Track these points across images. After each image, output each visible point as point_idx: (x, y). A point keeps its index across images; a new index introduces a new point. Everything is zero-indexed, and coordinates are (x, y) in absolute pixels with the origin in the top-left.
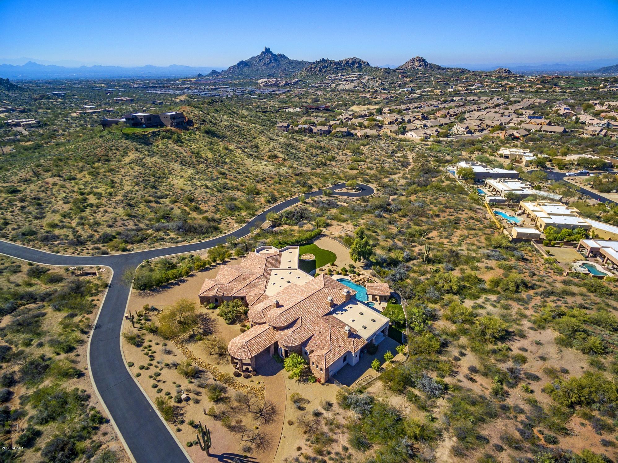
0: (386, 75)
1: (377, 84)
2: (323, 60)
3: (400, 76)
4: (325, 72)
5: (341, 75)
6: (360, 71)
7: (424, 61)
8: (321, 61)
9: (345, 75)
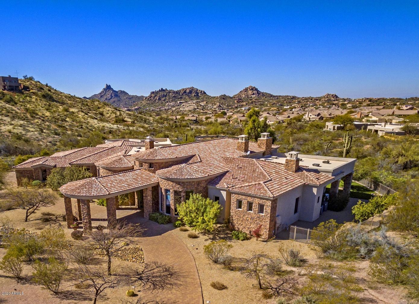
0: (223, 101)
1: (215, 107)
2: (162, 90)
3: (236, 101)
4: (164, 100)
5: (180, 103)
6: (198, 99)
7: (256, 90)
8: (160, 91)
9: (183, 102)
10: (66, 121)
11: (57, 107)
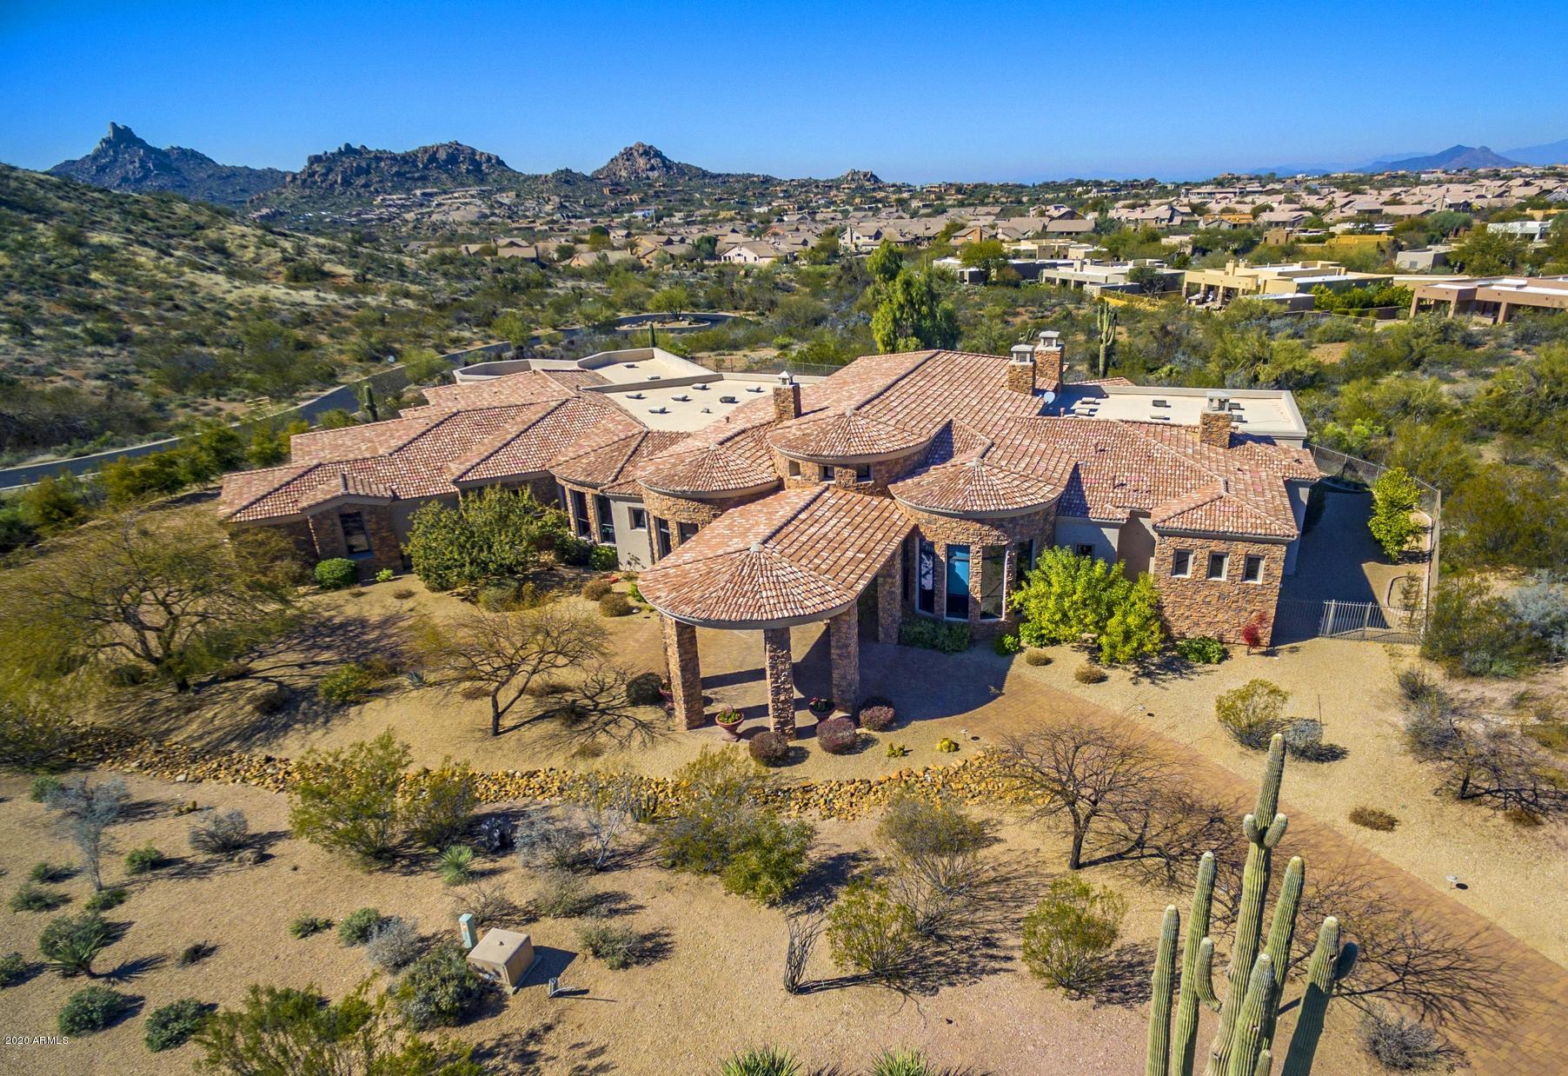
0: (566, 189)
1: (548, 208)
2: (349, 150)
3: (606, 191)
4: (366, 186)
5: (424, 194)
6: (483, 181)
7: (658, 154)
8: (341, 153)
9: (436, 194)
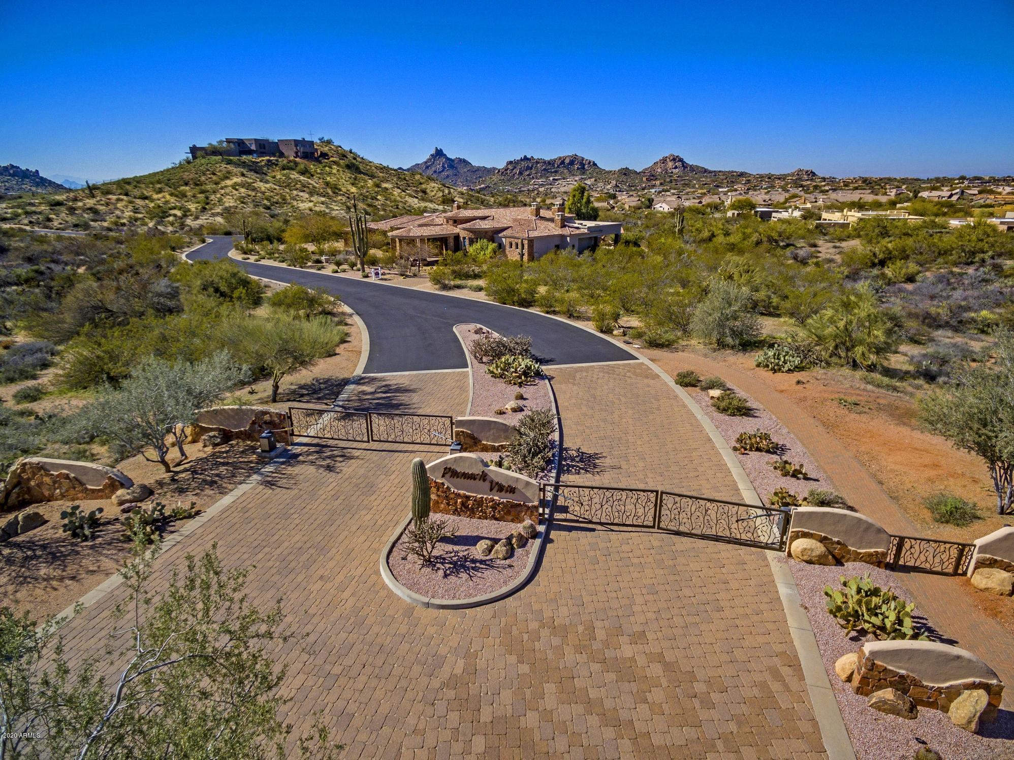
0: (624, 178)
1: (609, 187)
2: (526, 159)
3: (644, 179)
4: (529, 175)
5: (554, 179)
6: (583, 173)
7: (681, 160)
8: (521, 160)
9: (559, 179)
10: (377, 200)
11: (365, 181)
